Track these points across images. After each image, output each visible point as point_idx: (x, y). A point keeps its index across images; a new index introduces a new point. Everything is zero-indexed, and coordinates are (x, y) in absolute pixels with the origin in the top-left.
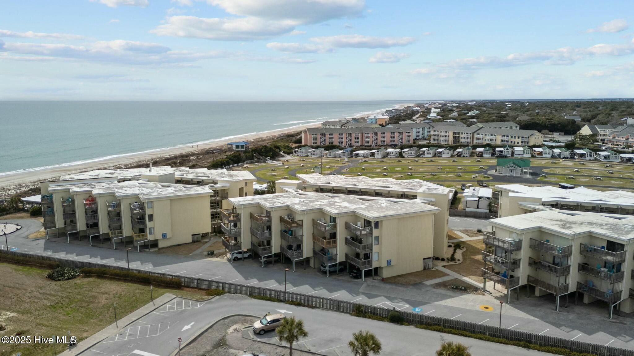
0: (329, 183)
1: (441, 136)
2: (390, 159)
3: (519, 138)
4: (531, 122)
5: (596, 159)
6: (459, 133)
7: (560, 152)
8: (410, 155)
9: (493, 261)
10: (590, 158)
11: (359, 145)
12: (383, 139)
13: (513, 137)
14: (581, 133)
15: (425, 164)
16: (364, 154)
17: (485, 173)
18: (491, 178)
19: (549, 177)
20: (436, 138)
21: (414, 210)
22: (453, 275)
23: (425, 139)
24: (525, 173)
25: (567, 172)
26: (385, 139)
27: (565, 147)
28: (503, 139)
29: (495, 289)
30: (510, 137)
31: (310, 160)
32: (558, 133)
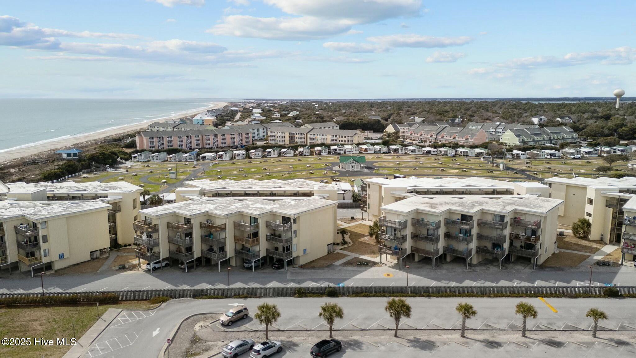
0: (225, 188)
1: (277, 137)
2: (238, 160)
3: (345, 137)
4: (347, 122)
5: (406, 153)
6: (294, 134)
7: (380, 149)
8: (257, 156)
9: (387, 238)
10: (402, 152)
11: (200, 147)
12: (224, 141)
13: (341, 137)
14: (387, 131)
15: (275, 164)
16: (211, 156)
17: (331, 169)
18: (338, 174)
19: (381, 169)
20: (273, 138)
21: (320, 205)
22: (352, 255)
23: (262, 140)
24: (363, 167)
25: (391, 165)
26: (226, 141)
27: (383, 144)
28: (333, 138)
29: (387, 260)
30: (338, 136)
31: (155, 166)
32: (368, 132)
